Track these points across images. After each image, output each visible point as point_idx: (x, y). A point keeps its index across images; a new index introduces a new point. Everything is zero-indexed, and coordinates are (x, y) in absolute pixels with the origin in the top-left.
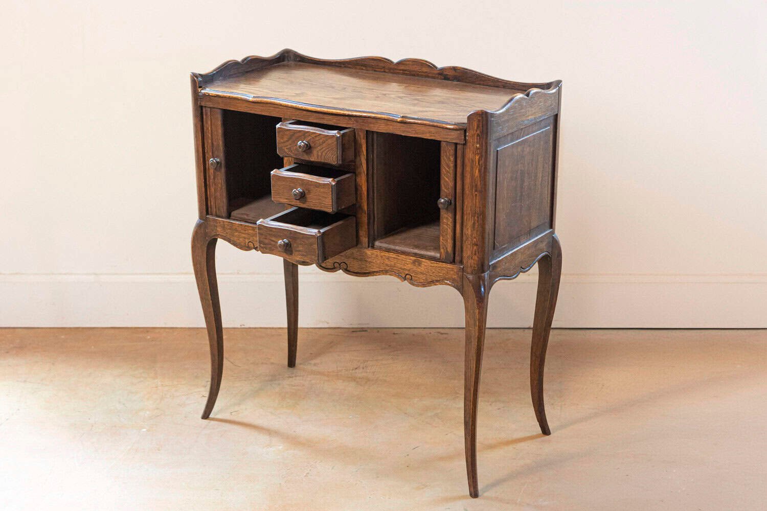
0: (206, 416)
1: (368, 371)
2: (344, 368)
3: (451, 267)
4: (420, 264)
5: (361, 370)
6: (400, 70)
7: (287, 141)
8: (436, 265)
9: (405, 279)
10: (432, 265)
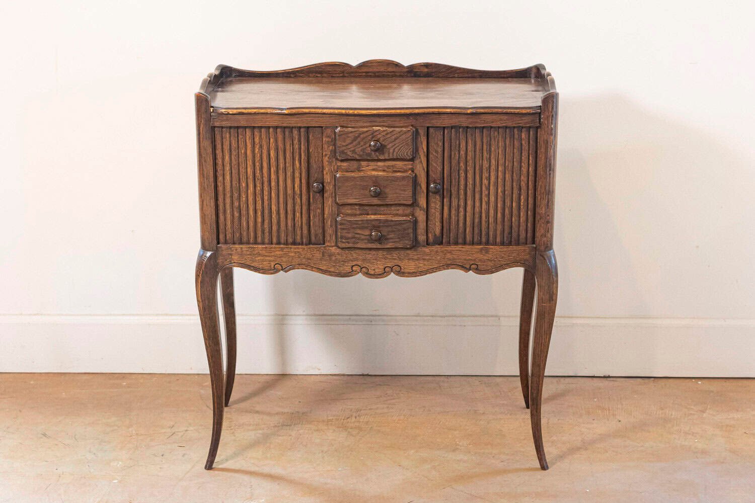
0: (209, 466)
1: (361, 420)
2: (335, 417)
3: (523, 248)
4: (487, 252)
5: (354, 419)
6: (363, 72)
7: (351, 143)
8: (505, 250)
9: (470, 269)
10: (502, 250)
